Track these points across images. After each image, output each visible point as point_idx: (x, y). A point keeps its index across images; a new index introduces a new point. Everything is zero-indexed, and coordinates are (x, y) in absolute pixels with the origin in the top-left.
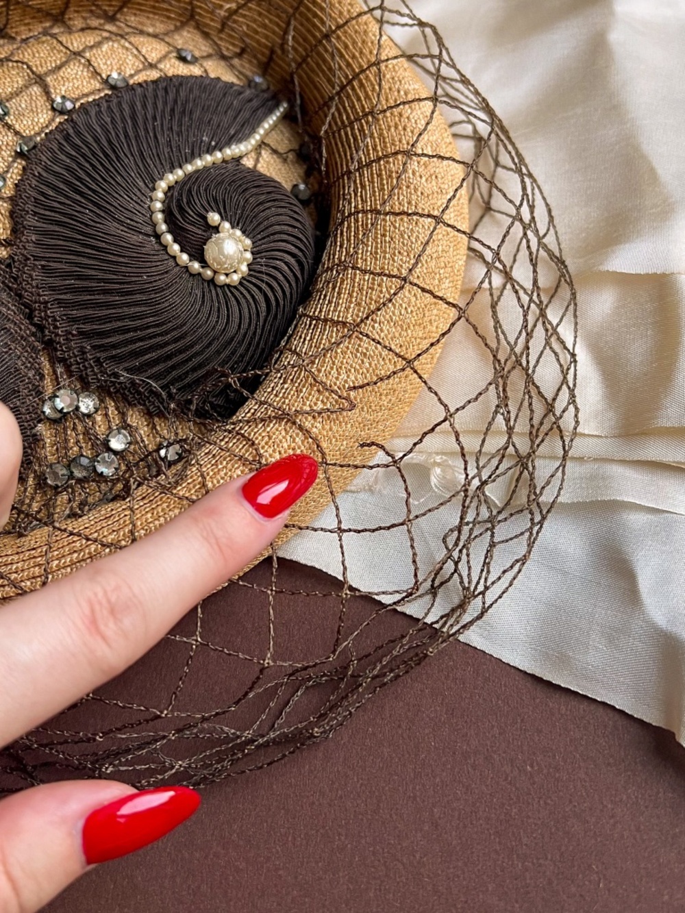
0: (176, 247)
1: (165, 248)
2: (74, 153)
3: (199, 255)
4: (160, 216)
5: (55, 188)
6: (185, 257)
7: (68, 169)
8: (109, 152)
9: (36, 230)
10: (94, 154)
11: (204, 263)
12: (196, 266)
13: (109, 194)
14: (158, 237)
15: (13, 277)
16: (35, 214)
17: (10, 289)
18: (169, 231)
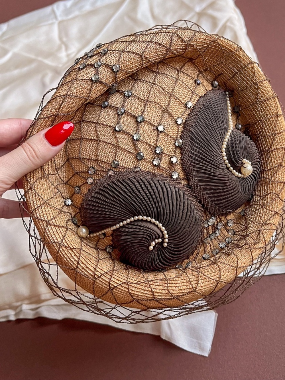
0: (235, 171)
1: (231, 171)
2: (198, 146)
3: (240, 172)
4: (227, 161)
5: (197, 160)
6: (237, 173)
7: (199, 153)
8: (208, 143)
9: (197, 176)
10: (204, 145)
11: (241, 173)
12: (240, 175)
13: (215, 160)
14: (228, 168)
15: (193, 192)
16: (194, 170)
17: (193, 195)
18: (231, 166)
